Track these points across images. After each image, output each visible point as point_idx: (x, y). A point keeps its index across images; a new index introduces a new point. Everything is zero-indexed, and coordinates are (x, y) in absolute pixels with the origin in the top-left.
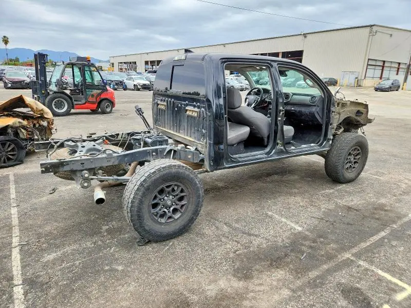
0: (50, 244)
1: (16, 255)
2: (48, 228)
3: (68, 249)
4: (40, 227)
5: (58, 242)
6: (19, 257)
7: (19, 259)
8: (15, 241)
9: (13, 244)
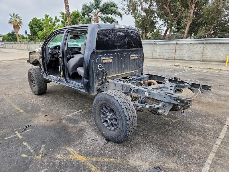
0: (204, 130)
1: (222, 135)
2: (197, 138)
3: (199, 124)
4: (200, 142)
5: (200, 129)
6: (221, 134)
7: (222, 133)
8: (219, 142)
9: (221, 141)
